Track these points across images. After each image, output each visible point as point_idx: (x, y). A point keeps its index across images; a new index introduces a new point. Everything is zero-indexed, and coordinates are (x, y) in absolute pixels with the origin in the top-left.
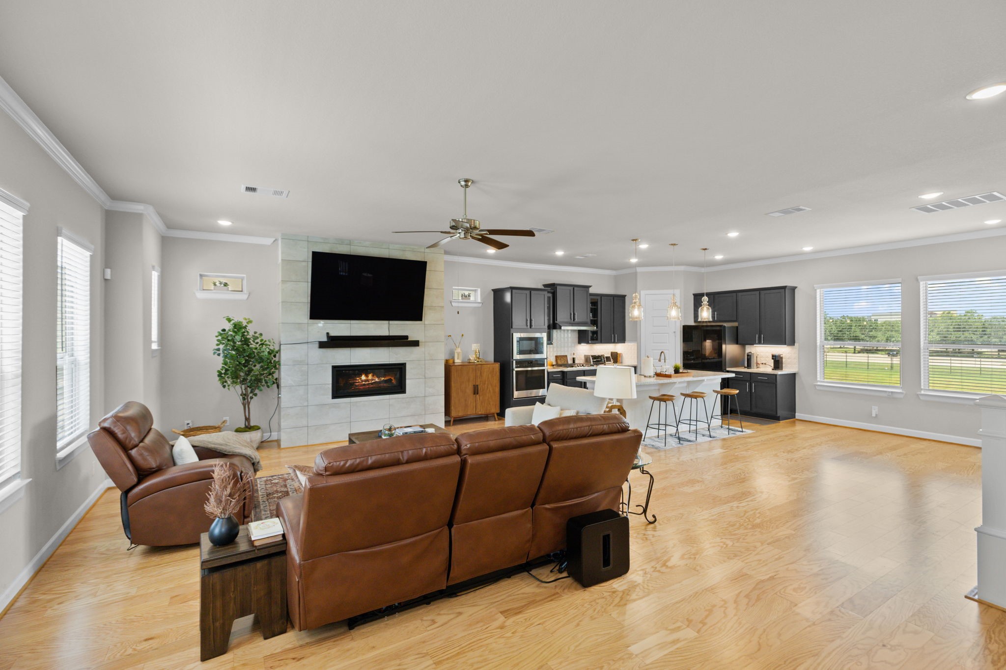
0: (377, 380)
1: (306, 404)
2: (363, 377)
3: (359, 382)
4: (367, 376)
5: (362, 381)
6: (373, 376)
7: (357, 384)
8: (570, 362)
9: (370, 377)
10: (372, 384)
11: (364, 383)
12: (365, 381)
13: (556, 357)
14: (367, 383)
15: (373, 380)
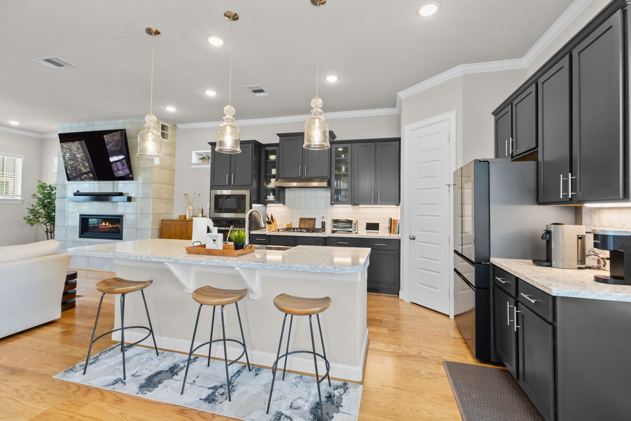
0: (111, 226)
1: (66, 240)
2: (104, 224)
3: (101, 226)
4: (106, 223)
5: (103, 226)
6: (109, 224)
7: (100, 227)
8: (318, 226)
9: (107, 224)
10: (108, 228)
11: (103, 227)
12: (105, 226)
13: (301, 219)
14: (105, 227)
15: (108, 226)
